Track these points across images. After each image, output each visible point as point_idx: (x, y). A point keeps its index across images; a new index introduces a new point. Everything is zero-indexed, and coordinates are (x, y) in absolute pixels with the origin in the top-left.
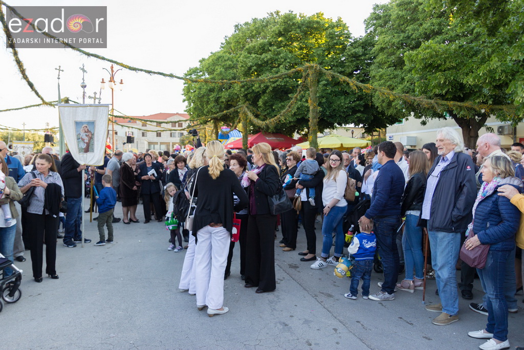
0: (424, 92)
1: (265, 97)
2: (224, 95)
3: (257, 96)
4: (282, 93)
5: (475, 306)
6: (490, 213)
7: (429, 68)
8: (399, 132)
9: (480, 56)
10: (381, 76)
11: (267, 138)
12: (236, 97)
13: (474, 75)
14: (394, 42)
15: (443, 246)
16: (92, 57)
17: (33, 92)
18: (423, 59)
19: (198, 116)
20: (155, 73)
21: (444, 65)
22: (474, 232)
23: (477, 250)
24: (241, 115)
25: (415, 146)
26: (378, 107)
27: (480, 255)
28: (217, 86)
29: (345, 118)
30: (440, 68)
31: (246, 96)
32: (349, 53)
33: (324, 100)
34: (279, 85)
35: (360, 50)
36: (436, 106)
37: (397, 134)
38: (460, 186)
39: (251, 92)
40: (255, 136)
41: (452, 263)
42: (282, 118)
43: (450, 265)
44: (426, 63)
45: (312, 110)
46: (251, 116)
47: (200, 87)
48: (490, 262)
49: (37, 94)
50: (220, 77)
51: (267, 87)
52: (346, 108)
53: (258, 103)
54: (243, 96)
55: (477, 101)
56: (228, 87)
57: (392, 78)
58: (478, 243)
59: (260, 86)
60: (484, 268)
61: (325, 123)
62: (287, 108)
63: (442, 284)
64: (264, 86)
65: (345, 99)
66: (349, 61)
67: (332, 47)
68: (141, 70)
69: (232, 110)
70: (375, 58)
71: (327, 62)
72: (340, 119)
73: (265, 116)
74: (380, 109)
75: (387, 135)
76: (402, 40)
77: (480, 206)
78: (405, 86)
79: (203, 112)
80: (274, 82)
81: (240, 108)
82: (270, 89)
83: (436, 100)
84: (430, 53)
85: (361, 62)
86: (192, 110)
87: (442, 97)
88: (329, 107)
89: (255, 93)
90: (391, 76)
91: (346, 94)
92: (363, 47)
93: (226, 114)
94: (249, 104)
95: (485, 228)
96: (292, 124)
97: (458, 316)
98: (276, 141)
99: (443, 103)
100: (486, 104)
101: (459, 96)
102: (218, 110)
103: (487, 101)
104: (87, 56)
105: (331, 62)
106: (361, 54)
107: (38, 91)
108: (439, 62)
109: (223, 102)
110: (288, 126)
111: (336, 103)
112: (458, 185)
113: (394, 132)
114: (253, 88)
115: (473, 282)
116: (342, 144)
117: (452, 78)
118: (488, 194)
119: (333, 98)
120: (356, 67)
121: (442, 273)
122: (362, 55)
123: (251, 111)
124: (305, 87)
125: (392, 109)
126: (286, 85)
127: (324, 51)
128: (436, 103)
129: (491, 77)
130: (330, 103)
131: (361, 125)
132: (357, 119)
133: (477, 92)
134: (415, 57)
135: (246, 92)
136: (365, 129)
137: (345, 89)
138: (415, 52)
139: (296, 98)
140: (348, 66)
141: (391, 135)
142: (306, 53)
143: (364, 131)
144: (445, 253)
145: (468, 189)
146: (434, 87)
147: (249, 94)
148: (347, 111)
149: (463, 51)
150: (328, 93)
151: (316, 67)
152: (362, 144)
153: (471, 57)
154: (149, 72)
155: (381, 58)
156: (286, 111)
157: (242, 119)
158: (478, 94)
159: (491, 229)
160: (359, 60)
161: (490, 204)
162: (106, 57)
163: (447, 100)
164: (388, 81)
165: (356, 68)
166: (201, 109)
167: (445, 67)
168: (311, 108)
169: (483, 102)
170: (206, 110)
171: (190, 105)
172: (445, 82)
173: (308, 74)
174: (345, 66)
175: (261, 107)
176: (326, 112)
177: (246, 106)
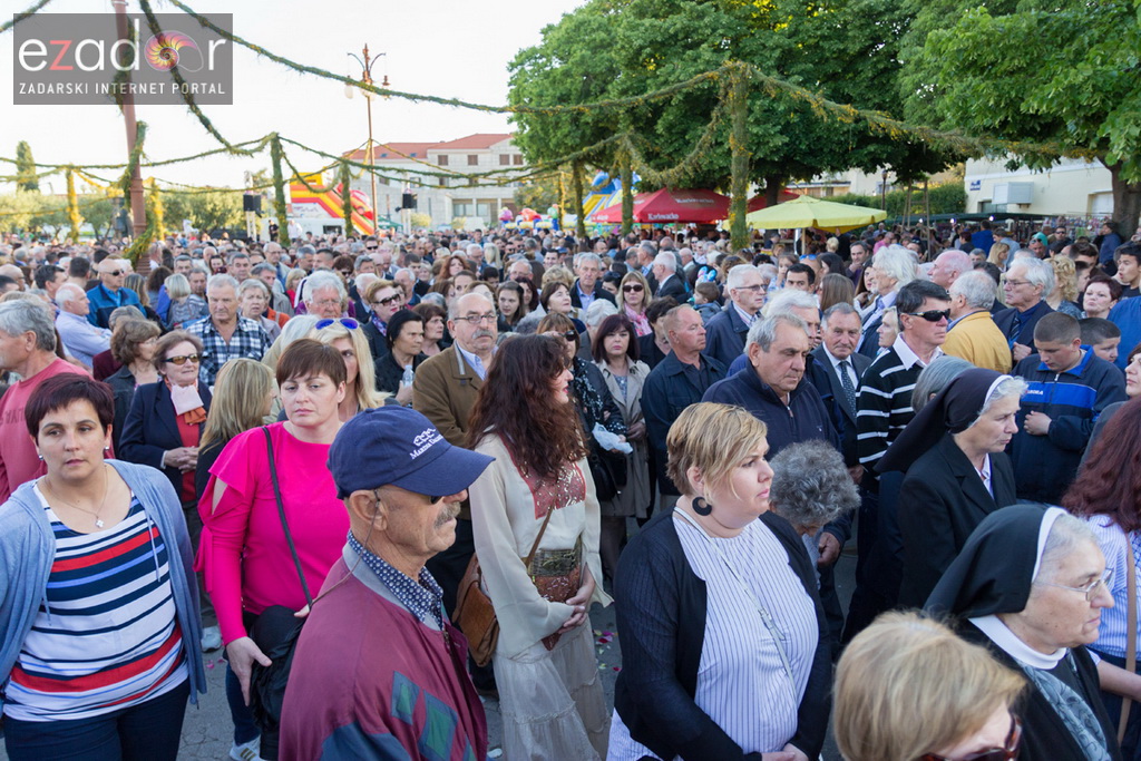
0: (964, 119)
1: (669, 116)
2: (590, 110)
3: (657, 111)
7: (972, 69)
8: (993, 173)
9: (1075, 46)
11: (678, 201)
16: (307, 73)
17: (212, 135)
18: (958, 51)
19: (539, 154)
20: (423, 98)
21: (1002, 64)
24: (618, 156)
25: (1028, 205)
28: (576, 89)
29: (843, 155)
31: (630, 112)
32: (855, 10)
34: (699, 89)
37: (988, 176)
39: (642, 105)
40: (653, 197)
44: (963, 61)
45: (736, 159)
46: (637, 159)
47: (542, 91)
49: (218, 137)
50: (581, 70)
52: (844, 133)
53: (656, 127)
54: (627, 112)
55: (1068, 141)
56: (598, 89)
59: (658, 92)
62: (697, 149)
68: (399, 94)
69: (600, 144)
72: (832, 158)
73: (669, 155)
75: (966, 179)
79: (547, 145)
81: (617, 139)
82: (679, 97)
84: (974, 37)
86: (526, 140)
87: (996, 132)
88: (807, 133)
89: (650, 105)
94: (637, 129)
98: (697, 207)
101: (1033, 129)
102: (578, 140)
104: (298, 72)
107: (219, 132)
108: (991, 57)
109: (587, 123)
113: (979, 174)
116: (815, 221)
123: (638, 147)
132: (870, 157)
136: (899, 172)
137: (846, 90)
141: (975, 179)
147: (636, 108)
148: (846, 141)
149: (1046, 31)
151: (746, 69)
152: (861, 218)
153: (1062, 46)
154: (413, 97)
156: (695, 156)
157: (620, 164)
162: (333, 72)
163: (1012, 138)
166: (540, 139)
167: (1003, 68)
168: (735, 154)
170: (554, 141)
171: (525, 128)
172: (997, 104)
173: (730, 84)
175: (661, 135)
176: (800, 143)
177: (630, 136)
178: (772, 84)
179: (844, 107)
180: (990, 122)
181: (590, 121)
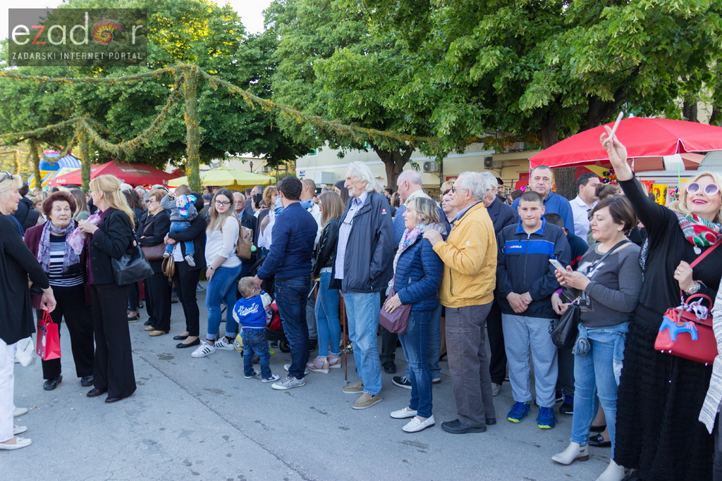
0: (339, 115)
1: (117, 108)
2: (47, 101)
3: (104, 106)
4: (144, 104)
5: (398, 380)
6: (412, 267)
7: (344, 83)
8: (311, 166)
9: (402, 74)
10: (286, 90)
11: (124, 170)
12: (68, 104)
13: (395, 97)
14: (302, 46)
15: (362, 311)
18: (336, 71)
21: (362, 81)
22: (395, 291)
23: (398, 311)
24: (76, 133)
26: (283, 131)
27: (401, 318)
28: (34, 85)
29: (239, 144)
30: (357, 85)
31: (85, 103)
32: (243, 55)
33: (209, 118)
34: (140, 91)
35: (257, 52)
36: (353, 133)
37: (310, 168)
38: (376, 234)
39: (94, 99)
40: (103, 167)
41: (373, 331)
42: (146, 141)
43: (370, 333)
44: (340, 77)
45: (191, 130)
46: (94, 135)
48: (412, 325)
51: (120, 94)
52: (240, 130)
53: (106, 116)
54: (81, 104)
55: (400, 130)
56: (54, 87)
57: (301, 94)
58: (399, 303)
59: (108, 91)
60: (405, 333)
61: (211, 150)
62: (152, 126)
63: (363, 357)
64: (116, 91)
65: (239, 118)
66: (243, 66)
67: (219, 44)
69: (61, 124)
70: (277, 64)
71: (212, 64)
72: (233, 145)
73: (118, 136)
74: (286, 134)
75: (296, 169)
76: (311, 44)
77: (402, 259)
78: (317, 106)
80: (131, 86)
81: (75, 121)
82: (125, 95)
83: (354, 126)
84: (345, 64)
85: (259, 69)
87: (360, 122)
88: (217, 128)
89: (101, 100)
90: (300, 91)
91: (239, 110)
92: (261, 48)
93: (52, 130)
94: (92, 117)
95: (407, 285)
96: (162, 151)
97: (381, 396)
98: (138, 175)
99: (362, 131)
100: (409, 134)
101: (380, 122)
102: (37, 123)
103: (410, 130)
105: (218, 64)
106: (259, 57)
108: (356, 77)
109: (45, 111)
110: (155, 152)
111: (227, 122)
112: (374, 233)
113: (305, 166)
114: (97, 92)
115: (395, 351)
116: (235, 181)
117: (371, 99)
118: (411, 243)
119: (223, 116)
120: (253, 74)
121: (361, 344)
122: (261, 59)
123: (94, 128)
124: (180, 98)
125: (301, 134)
126: (150, 92)
127: (207, 47)
128: (354, 130)
129: (414, 102)
130: (218, 123)
131: (262, 155)
132: (257, 147)
133: (399, 119)
134: (327, 68)
135: (85, 99)
136: (268, 160)
137: (239, 104)
138: (327, 61)
139: (166, 112)
140: (242, 72)
141: (302, 169)
142: (180, 48)
143: (266, 163)
144: (364, 319)
145: (385, 238)
146: (350, 109)
147: (89, 101)
148: (241, 135)
149: (383, 66)
150: (214, 109)
151: (195, 68)
152: (264, 181)
153: (392, 75)
155: (285, 65)
156: (151, 130)
157: (78, 139)
158: (400, 122)
159: (413, 286)
160: (256, 65)
161: (412, 254)
163: (365, 126)
164: (296, 97)
165: (253, 76)
167: (363, 84)
168: (189, 128)
169: (406, 132)
170: (15, 122)
172: (363, 104)
173: (183, 78)
174: (237, 72)
175: (111, 122)
176: (213, 134)
177: (86, 120)
178: (215, 81)
179: (265, 100)
180: (358, 116)
181: (47, 109)
